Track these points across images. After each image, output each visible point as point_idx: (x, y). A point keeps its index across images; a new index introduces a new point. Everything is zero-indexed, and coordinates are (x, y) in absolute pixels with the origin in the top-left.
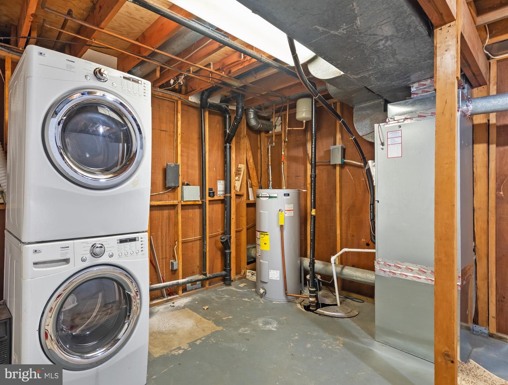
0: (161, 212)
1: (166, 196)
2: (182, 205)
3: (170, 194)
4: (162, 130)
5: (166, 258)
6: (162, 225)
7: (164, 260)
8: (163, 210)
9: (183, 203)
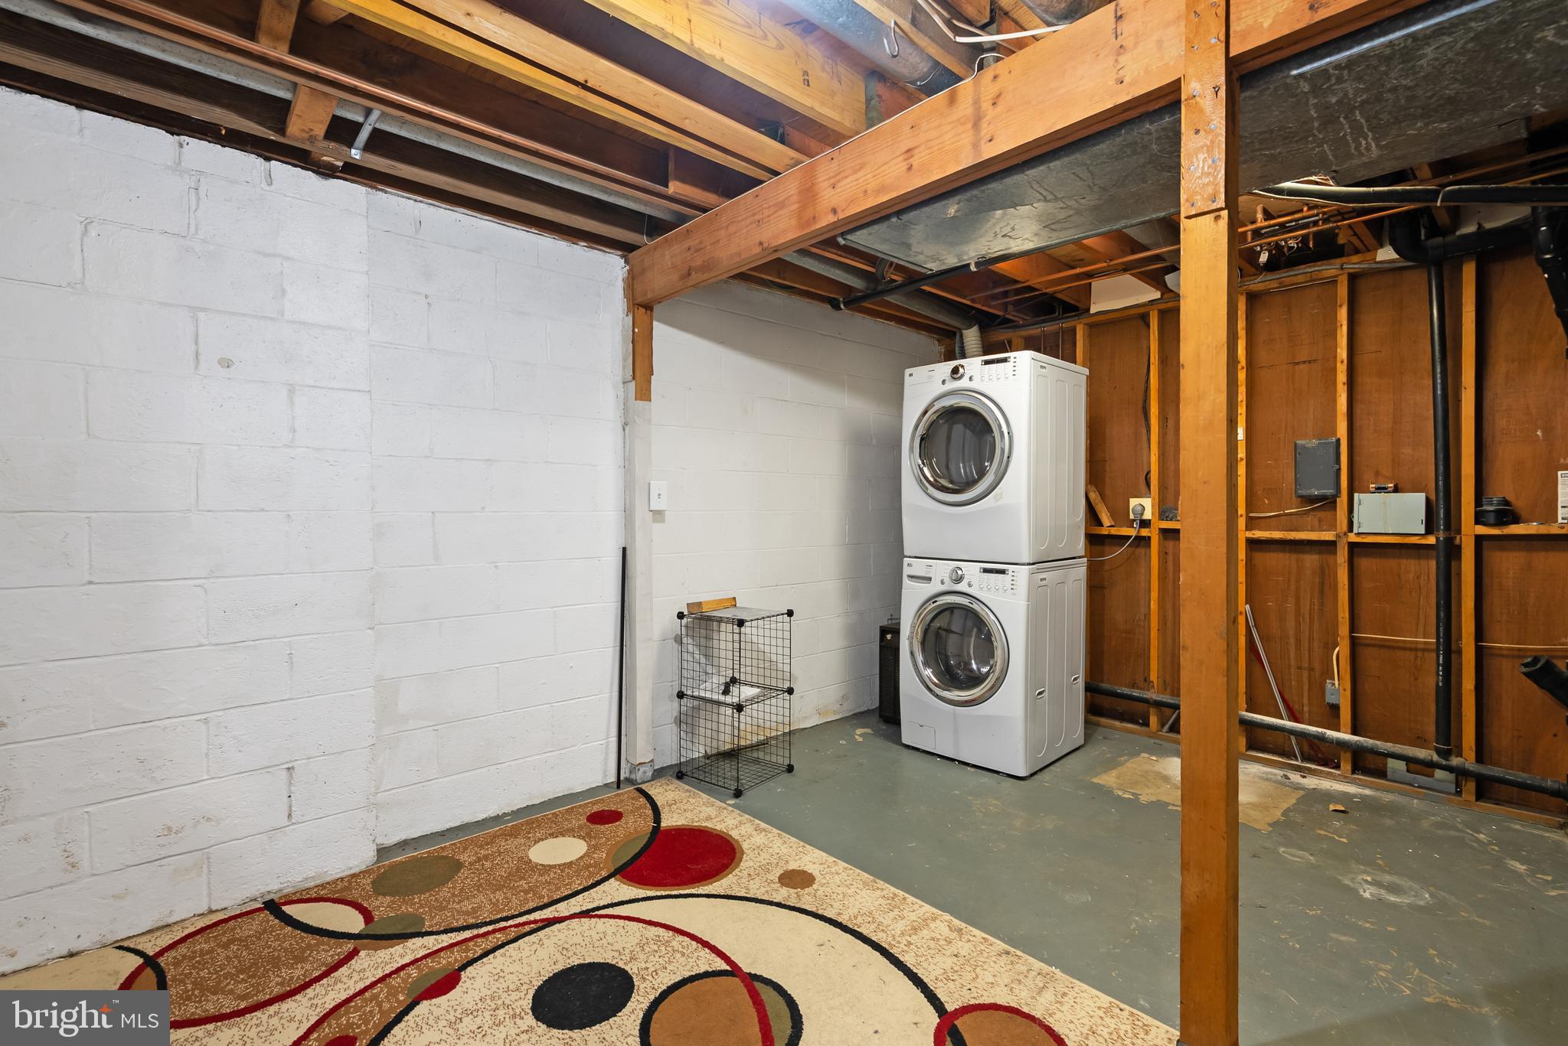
0: (1294, 556)
1: (1310, 519)
2: (1352, 546)
3: (1322, 514)
4: (1298, 363)
5: (1311, 669)
6: (1298, 589)
7: (1305, 674)
8: (1303, 552)
9: (1352, 538)
